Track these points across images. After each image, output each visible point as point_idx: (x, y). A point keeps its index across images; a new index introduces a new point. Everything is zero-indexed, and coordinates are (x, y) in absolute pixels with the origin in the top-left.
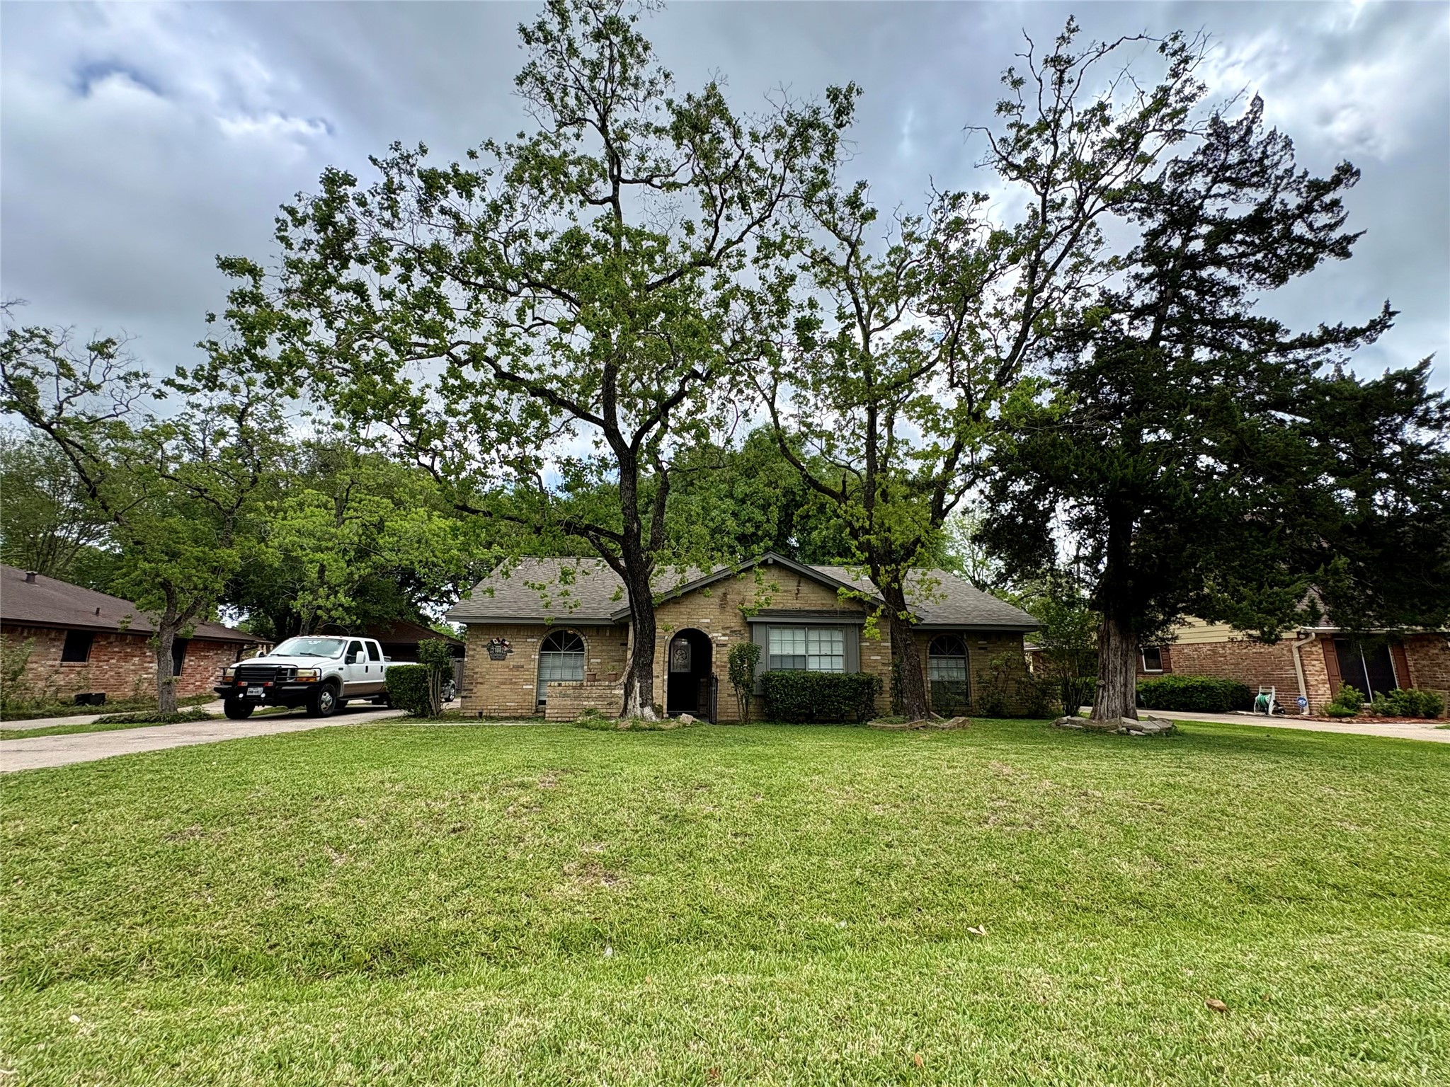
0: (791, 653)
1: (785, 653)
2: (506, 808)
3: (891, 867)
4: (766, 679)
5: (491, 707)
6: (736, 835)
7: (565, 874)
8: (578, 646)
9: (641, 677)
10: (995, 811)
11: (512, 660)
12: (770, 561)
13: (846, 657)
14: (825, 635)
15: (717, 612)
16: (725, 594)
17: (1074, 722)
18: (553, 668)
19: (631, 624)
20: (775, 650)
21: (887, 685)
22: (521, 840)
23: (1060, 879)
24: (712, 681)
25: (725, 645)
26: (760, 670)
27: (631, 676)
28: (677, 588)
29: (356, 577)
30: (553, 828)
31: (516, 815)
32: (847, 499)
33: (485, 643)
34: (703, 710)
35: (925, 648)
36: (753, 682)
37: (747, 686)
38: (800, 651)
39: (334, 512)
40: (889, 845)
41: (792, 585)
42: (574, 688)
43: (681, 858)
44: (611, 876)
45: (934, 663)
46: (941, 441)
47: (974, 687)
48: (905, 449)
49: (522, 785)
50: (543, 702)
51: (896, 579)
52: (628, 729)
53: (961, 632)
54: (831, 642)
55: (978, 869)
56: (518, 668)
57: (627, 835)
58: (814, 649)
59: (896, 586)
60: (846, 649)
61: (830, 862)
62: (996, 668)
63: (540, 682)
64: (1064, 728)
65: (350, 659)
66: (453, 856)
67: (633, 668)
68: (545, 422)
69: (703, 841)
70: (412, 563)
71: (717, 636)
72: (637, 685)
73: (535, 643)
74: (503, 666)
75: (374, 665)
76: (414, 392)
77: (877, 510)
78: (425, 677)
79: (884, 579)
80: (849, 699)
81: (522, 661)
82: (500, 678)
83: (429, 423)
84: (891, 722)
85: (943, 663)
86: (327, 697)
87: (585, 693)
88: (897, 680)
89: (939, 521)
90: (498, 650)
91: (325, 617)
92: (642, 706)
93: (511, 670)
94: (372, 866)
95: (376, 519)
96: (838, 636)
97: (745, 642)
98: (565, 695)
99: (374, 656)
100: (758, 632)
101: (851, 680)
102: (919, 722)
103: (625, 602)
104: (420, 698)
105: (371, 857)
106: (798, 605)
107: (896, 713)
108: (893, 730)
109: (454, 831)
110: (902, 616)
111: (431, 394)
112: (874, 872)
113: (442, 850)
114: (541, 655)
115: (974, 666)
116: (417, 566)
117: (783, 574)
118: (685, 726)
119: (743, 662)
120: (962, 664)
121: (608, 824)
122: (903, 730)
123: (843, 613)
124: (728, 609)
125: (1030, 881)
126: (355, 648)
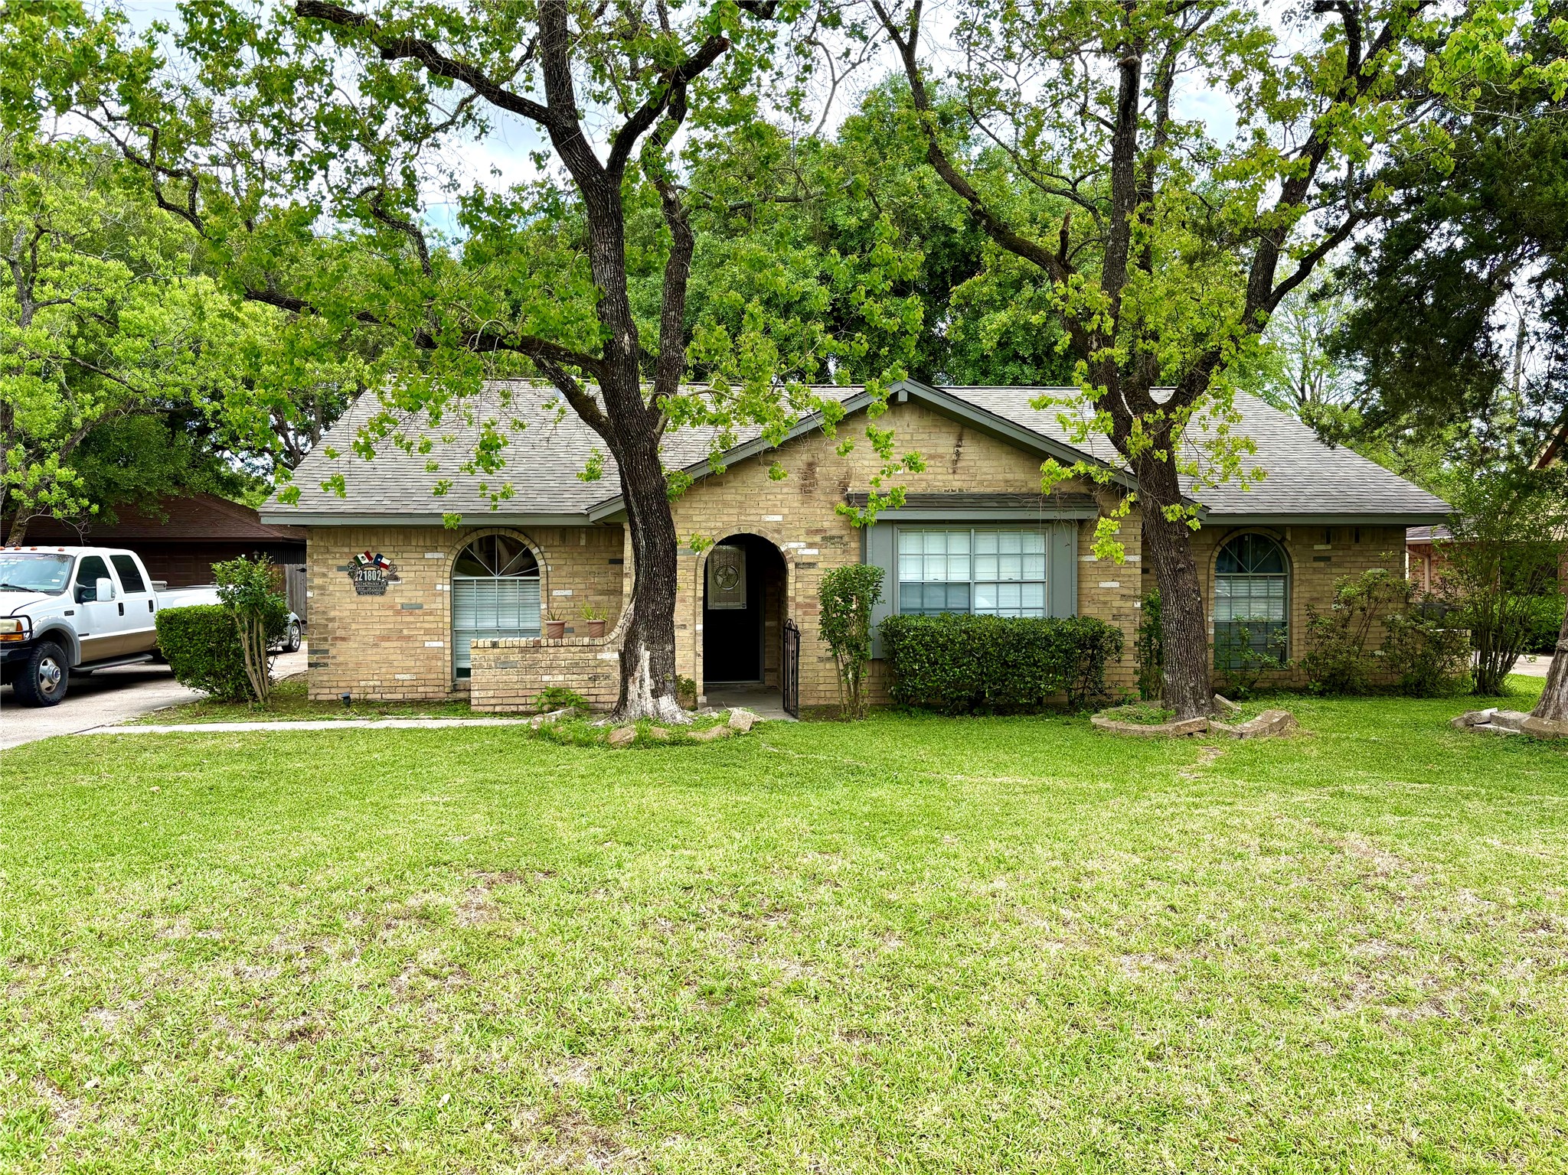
0: (941, 578)
1: (929, 578)
2: (395, 976)
3: (1161, 1113)
4: (892, 633)
5: (366, 683)
6: (850, 1035)
7: (515, 1139)
8: (529, 568)
9: (651, 641)
10: (1365, 969)
11: (399, 593)
12: (903, 397)
13: (1051, 583)
14: (1009, 543)
15: (794, 499)
16: (811, 466)
17: (1504, 722)
18: (479, 608)
19: (627, 526)
20: (909, 572)
21: (1130, 638)
22: (426, 1057)
23: (1501, 1138)
24: (787, 633)
25: (811, 565)
26: (880, 613)
27: (631, 638)
28: (715, 458)
29: (77, 422)
30: (488, 1025)
31: (415, 997)
32: (1070, 270)
33: (344, 562)
34: (769, 680)
35: (1206, 560)
36: (868, 639)
37: (857, 647)
38: (959, 573)
39: (13, 289)
40: (1154, 1056)
41: (944, 442)
42: (524, 650)
43: (742, 1093)
44: (606, 1143)
45: (1222, 588)
46: (1275, 133)
47: (1298, 633)
48: (1192, 143)
49: (425, 917)
50: (465, 673)
51: (1163, 441)
52: (630, 745)
53: (1280, 529)
54: (1022, 555)
55: (1336, 1115)
56: (412, 608)
57: (636, 1039)
58: (986, 571)
59: (1162, 455)
60: (1051, 569)
61: (1039, 1101)
62: (1348, 602)
63: (456, 633)
64: (1484, 733)
65: (86, 593)
66: (291, 1102)
67: (634, 623)
68: (418, 107)
69: (784, 1051)
70: (186, 391)
71: (794, 547)
72: (645, 655)
73: (442, 560)
74: (382, 607)
75: (135, 601)
76: (129, 43)
77: (1131, 293)
78: (232, 633)
79: (1139, 440)
80: (1055, 670)
81: (418, 596)
82: (378, 629)
83: (171, 109)
84: (1139, 719)
85: (1241, 588)
86: (49, 667)
87: (544, 658)
88: (1151, 632)
89: (1260, 315)
90: (371, 574)
91: (29, 504)
92: (656, 694)
93: (398, 613)
94: (133, 1131)
95: (98, 304)
96: (1036, 544)
97: (851, 561)
98: (505, 665)
99: (132, 583)
100: (877, 540)
101: (1059, 633)
102: (1194, 720)
103: (611, 484)
104: (229, 668)
105: (129, 1109)
106: (956, 483)
107: (1147, 695)
108: (1142, 738)
109: (292, 1037)
110: (1172, 513)
111: (166, 47)
112: (1128, 1126)
113: (268, 1090)
114: (455, 584)
115: (1301, 593)
116: (195, 396)
117: (927, 421)
118: (738, 733)
119: (847, 601)
120: (1277, 588)
121: (594, 1016)
122: (1161, 737)
123: (1049, 501)
124: (818, 494)
125: (1441, 1141)
126: (92, 570)
